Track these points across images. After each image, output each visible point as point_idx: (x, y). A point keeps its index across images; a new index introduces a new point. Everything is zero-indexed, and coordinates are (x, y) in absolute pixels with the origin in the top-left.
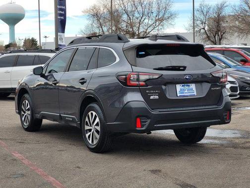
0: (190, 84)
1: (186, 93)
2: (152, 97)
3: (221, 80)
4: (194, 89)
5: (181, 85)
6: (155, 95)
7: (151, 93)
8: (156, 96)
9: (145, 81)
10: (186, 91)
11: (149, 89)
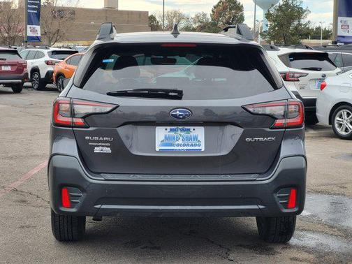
0: (192, 128)
1: (178, 145)
2: (97, 150)
3: (278, 122)
4: (201, 138)
5: (169, 128)
6: (103, 146)
7: (94, 141)
8: (105, 148)
9: (83, 118)
10: (180, 142)
11: (91, 134)
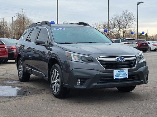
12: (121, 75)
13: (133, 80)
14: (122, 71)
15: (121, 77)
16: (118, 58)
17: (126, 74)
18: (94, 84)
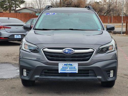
12: (68, 69)
13: (88, 76)
14: (69, 65)
15: (68, 71)
16: (66, 50)
17: (75, 68)
18: (36, 76)
